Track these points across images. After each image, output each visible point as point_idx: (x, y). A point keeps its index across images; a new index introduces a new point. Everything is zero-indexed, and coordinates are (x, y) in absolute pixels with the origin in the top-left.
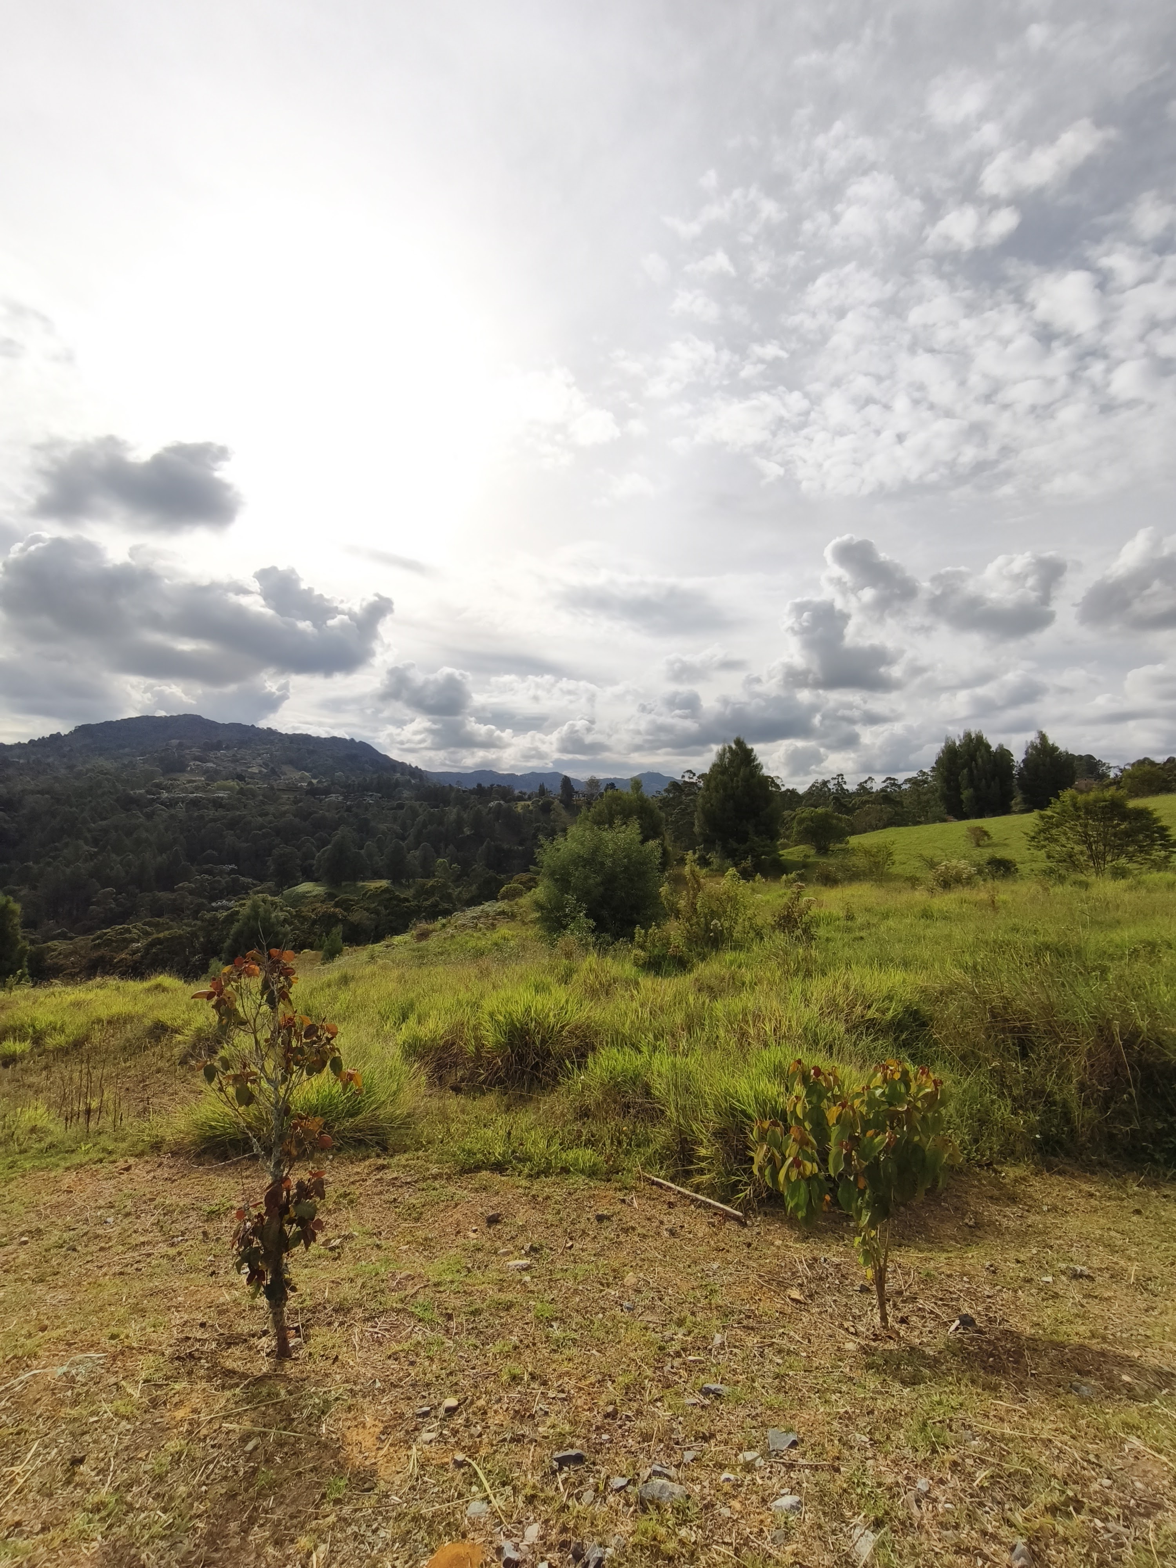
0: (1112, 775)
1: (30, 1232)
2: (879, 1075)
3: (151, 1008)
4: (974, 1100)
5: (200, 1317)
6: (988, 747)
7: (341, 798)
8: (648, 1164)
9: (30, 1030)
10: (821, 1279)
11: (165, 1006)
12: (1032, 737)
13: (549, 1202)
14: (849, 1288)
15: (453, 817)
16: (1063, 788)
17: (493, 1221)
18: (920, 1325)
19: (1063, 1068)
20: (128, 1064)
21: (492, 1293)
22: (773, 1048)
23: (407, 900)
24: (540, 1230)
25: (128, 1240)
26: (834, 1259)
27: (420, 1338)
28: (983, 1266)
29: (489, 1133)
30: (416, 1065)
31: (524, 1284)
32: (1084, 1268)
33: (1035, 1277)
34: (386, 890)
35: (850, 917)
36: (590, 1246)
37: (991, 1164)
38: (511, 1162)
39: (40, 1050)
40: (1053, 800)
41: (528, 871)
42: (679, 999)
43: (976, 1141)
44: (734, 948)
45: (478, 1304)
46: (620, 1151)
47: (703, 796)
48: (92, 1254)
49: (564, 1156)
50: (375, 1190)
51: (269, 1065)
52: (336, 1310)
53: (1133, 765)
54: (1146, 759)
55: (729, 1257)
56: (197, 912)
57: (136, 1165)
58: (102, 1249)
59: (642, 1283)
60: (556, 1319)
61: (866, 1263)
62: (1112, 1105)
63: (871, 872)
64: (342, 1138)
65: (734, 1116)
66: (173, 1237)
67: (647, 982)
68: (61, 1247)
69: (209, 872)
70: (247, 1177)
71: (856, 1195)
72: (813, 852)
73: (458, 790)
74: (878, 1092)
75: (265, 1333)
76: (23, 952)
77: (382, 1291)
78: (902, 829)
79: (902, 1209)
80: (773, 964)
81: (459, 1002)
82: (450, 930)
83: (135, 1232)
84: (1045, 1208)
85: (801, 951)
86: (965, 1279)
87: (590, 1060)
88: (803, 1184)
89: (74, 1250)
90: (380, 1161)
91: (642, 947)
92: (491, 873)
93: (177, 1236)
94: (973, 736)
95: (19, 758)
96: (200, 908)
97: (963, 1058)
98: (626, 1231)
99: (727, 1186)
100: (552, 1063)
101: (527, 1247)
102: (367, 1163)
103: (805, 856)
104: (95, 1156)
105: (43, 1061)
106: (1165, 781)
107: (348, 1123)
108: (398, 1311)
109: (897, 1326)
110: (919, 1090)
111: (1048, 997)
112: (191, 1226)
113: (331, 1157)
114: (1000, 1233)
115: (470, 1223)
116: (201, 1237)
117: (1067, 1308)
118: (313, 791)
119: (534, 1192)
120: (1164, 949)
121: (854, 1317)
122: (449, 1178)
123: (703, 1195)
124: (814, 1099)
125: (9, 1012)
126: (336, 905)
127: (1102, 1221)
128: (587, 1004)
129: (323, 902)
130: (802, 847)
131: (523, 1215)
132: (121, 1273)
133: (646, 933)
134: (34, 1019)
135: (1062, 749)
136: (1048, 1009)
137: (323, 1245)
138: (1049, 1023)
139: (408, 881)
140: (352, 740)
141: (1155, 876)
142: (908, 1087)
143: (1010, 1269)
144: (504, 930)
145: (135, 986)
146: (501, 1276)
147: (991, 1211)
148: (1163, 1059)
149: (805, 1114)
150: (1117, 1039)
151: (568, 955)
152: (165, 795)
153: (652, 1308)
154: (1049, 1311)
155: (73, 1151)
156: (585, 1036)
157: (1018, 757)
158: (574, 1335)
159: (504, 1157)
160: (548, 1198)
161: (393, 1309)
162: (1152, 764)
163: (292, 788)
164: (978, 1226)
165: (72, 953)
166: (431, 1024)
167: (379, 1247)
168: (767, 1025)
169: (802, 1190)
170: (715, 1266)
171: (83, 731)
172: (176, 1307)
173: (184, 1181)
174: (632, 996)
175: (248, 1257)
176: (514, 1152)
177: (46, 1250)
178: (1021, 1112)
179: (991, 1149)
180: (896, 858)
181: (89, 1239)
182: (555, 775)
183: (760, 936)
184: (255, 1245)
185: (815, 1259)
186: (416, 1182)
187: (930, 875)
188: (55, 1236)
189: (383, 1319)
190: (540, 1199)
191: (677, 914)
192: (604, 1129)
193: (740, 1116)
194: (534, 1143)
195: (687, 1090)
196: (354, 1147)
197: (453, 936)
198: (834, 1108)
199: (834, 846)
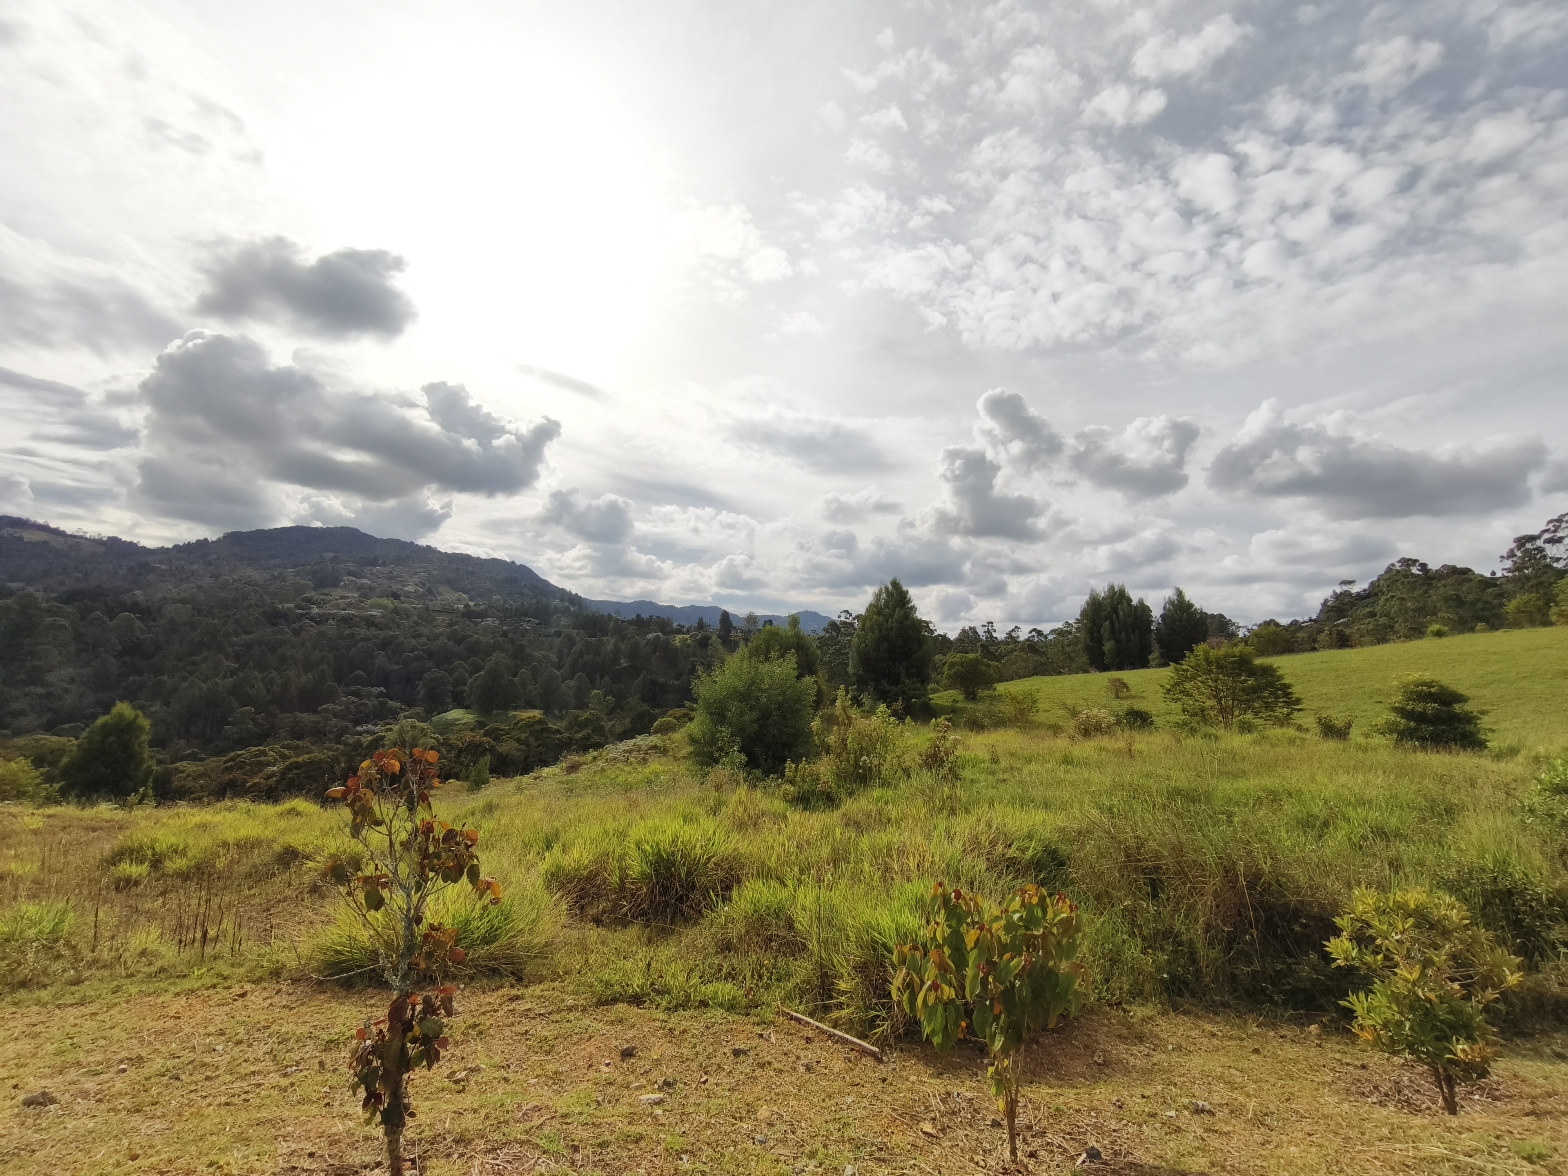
0: (1241, 635)
1: (131, 1059)
2: (1018, 898)
3: (283, 832)
4: (1106, 939)
5: (310, 1148)
6: (1129, 600)
7: (497, 622)
8: (788, 998)
9: (149, 852)
10: (954, 1113)
11: (298, 830)
12: (1170, 593)
13: (686, 1036)
14: (981, 1123)
15: (610, 648)
16: (1197, 642)
17: (627, 1054)
18: (1048, 1160)
19: (1191, 908)
20: (252, 892)
21: (622, 1125)
22: (915, 881)
23: (558, 731)
24: (675, 1064)
25: (238, 1069)
26: (967, 1094)
27: (543, 1170)
28: (1110, 1102)
29: (629, 964)
30: (559, 894)
31: (655, 1117)
32: (1206, 1104)
33: (1159, 1112)
34: (540, 722)
35: (995, 760)
36: (725, 1081)
37: (1120, 1003)
38: (649, 994)
39: (158, 875)
40: (1187, 653)
41: (683, 706)
42: (826, 833)
43: (1107, 981)
44: (882, 786)
45: (607, 1137)
46: (760, 984)
47: (859, 636)
48: (196, 1083)
49: (703, 989)
50: (506, 1021)
51: (403, 869)
52: (457, 1142)
53: (1260, 625)
54: (1272, 621)
55: (864, 1091)
56: (340, 735)
57: (253, 992)
58: (207, 1078)
59: (776, 1116)
60: (686, 1152)
61: (998, 1094)
62: (1235, 946)
63: (1017, 719)
64: (476, 967)
65: (875, 949)
66: (287, 1067)
67: (795, 816)
68: (164, 1075)
69: (356, 694)
70: (372, 1006)
71: (991, 1020)
72: (961, 697)
73: (617, 620)
74: (1016, 917)
75: (378, 1164)
76: (149, 772)
77: (507, 1122)
78: (1047, 678)
79: (1035, 1046)
80: (919, 801)
81: (606, 833)
82: (601, 764)
83: (245, 1061)
84: (1170, 1047)
85: (946, 789)
86: (1093, 1114)
87: (734, 894)
88: (940, 1008)
89: (178, 1079)
90: (514, 992)
91: (792, 782)
92: (646, 707)
93: (291, 1066)
94: (1116, 589)
95: (161, 562)
96: (343, 731)
97: (1098, 898)
98: (762, 1066)
99: (865, 1021)
100: (696, 895)
101: (660, 1082)
102: (500, 993)
103: (954, 701)
104: (208, 981)
105: (160, 886)
106: (1288, 641)
107: (483, 951)
108: (522, 1143)
109: (1026, 1160)
110: (1055, 915)
111: (1178, 837)
112: (307, 1056)
113: (462, 986)
114: (1127, 1070)
115: (603, 1056)
116: (317, 1067)
117: (1189, 1141)
118: (469, 614)
119: (671, 1026)
120: (1285, 797)
121: (984, 1151)
122: (584, 1010)
123: (841, 1030)
124: (954, 923)
125: (128, 833)
126: (485, 735)
127: (1224, 1059)
128: (735, 837)
129: (472, 730)
130: (951, 692)
131: (659, 1049)
132: (227, 1104)
133: (796, 768)
134: (154, 841)
135: (1197, 605)
136: (1178, 850)
137: (447, 1077)
138: (1179, 863)
139: (560, 711)
140: (513, 562)
141: (1278, 731)
142: (1045, 912)
143: (1136, 1104)
144: (656, 765)
145: (267, 810)
146: (632, 1110)
147: (1119, 1050)
148: (1283, 900)
149: (944, 939)
150: (1241, 879)
151: (718, 787)
152: (315, 610)
153: (784, 1141)
154: (1172, 1144)
155: (185, 976)
156: (731, 868)
157: (1157, 613)
158: (703, 1167)
159: (642, 989)
160: (684, 1031)
161: (517, 1141)
162: (1277, 625)
163: (447, 610)
164: (1106, 1064)
165: (202, 775)
166: (575, 853)
167: (506, 1080)
168: (911, 860)
169: (939, 1015)
170: (849, 1100)
171: (234, 539)
172: (284, 1137)
173: (303, 1009)
174: (780, 829)
175: (366, 1079)
176: (652, 984)
177: (146, 1079)
178: (1150, 951)
179: (1121, 989)
180: (1041, 706)
181: (195, 1068)
182: (715, 609)
183: (907, 772)
184: (375, 1064)
185: (949, 1094)
186: (550, 1014)
187: (1072, 723)
188: (158, 1064)
189: (505, 1150)
190: (677, 1033)
191: (828, 750)
192: (745, 964)
193: (881, 950)
194: (674, 975)
195: (830, 923)
196: (488, 977)
197: (603, 770)
198: (972, 931)
199: (982, 693)
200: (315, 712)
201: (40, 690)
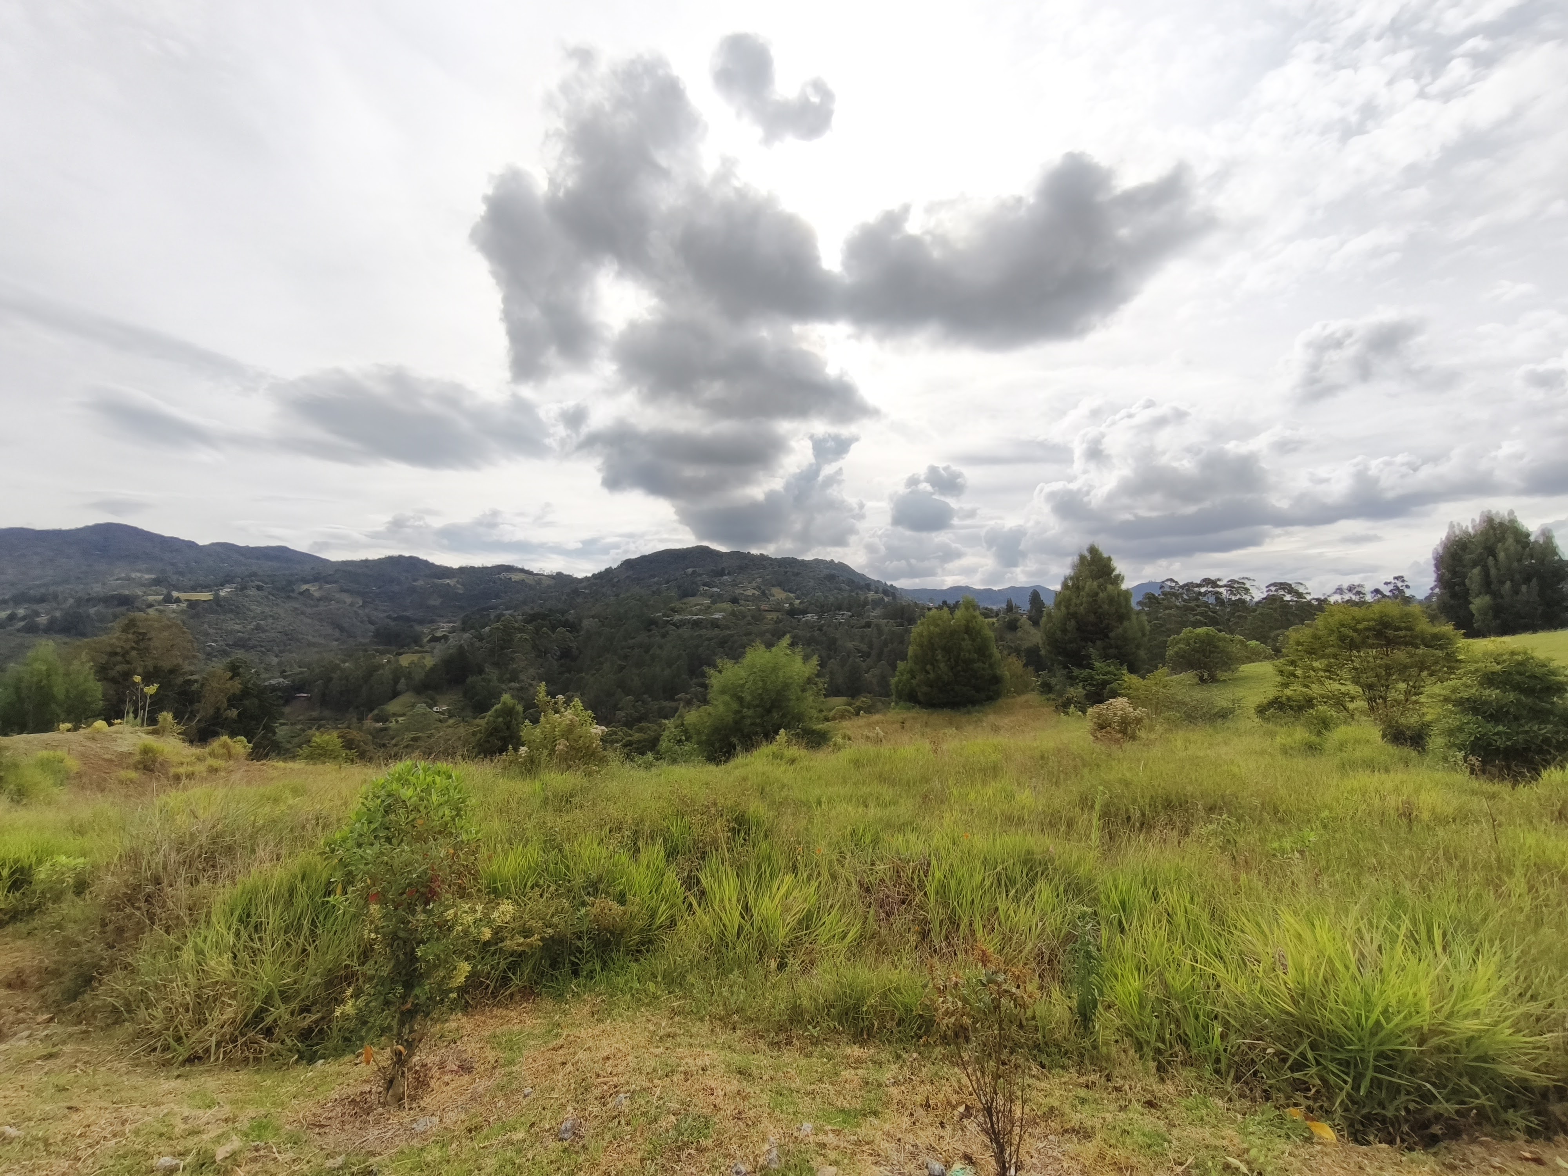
7: (816, 618)
118: (792, 612)
140: (832, 562)
152: (677, 617)
163: (776, 609)
199: (1221, 675)
200: (675, 700)
201: (517, 685)
